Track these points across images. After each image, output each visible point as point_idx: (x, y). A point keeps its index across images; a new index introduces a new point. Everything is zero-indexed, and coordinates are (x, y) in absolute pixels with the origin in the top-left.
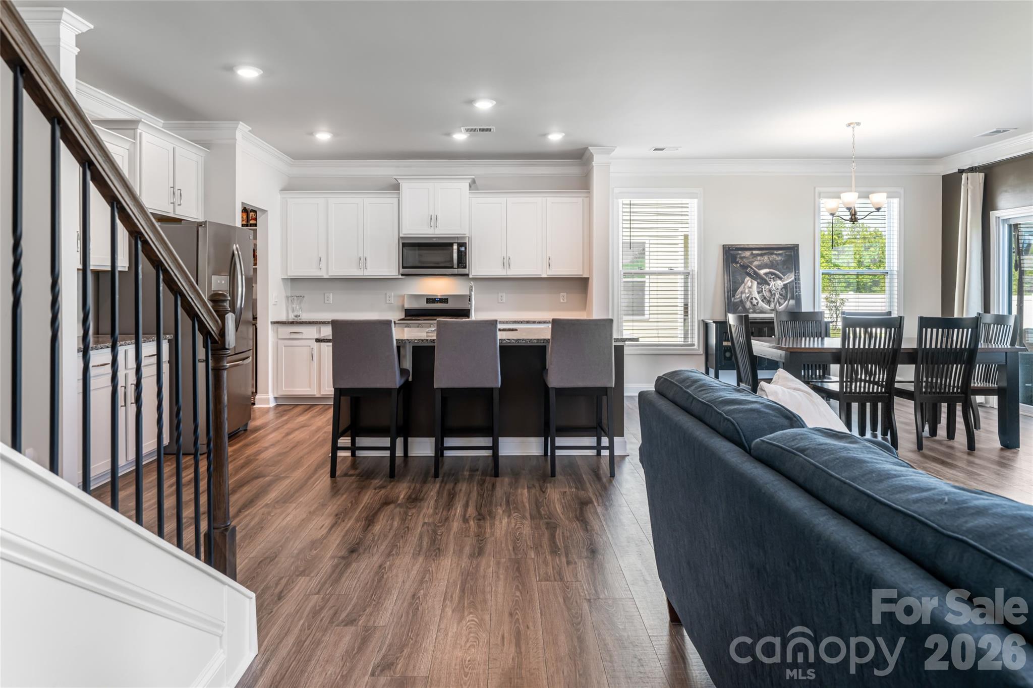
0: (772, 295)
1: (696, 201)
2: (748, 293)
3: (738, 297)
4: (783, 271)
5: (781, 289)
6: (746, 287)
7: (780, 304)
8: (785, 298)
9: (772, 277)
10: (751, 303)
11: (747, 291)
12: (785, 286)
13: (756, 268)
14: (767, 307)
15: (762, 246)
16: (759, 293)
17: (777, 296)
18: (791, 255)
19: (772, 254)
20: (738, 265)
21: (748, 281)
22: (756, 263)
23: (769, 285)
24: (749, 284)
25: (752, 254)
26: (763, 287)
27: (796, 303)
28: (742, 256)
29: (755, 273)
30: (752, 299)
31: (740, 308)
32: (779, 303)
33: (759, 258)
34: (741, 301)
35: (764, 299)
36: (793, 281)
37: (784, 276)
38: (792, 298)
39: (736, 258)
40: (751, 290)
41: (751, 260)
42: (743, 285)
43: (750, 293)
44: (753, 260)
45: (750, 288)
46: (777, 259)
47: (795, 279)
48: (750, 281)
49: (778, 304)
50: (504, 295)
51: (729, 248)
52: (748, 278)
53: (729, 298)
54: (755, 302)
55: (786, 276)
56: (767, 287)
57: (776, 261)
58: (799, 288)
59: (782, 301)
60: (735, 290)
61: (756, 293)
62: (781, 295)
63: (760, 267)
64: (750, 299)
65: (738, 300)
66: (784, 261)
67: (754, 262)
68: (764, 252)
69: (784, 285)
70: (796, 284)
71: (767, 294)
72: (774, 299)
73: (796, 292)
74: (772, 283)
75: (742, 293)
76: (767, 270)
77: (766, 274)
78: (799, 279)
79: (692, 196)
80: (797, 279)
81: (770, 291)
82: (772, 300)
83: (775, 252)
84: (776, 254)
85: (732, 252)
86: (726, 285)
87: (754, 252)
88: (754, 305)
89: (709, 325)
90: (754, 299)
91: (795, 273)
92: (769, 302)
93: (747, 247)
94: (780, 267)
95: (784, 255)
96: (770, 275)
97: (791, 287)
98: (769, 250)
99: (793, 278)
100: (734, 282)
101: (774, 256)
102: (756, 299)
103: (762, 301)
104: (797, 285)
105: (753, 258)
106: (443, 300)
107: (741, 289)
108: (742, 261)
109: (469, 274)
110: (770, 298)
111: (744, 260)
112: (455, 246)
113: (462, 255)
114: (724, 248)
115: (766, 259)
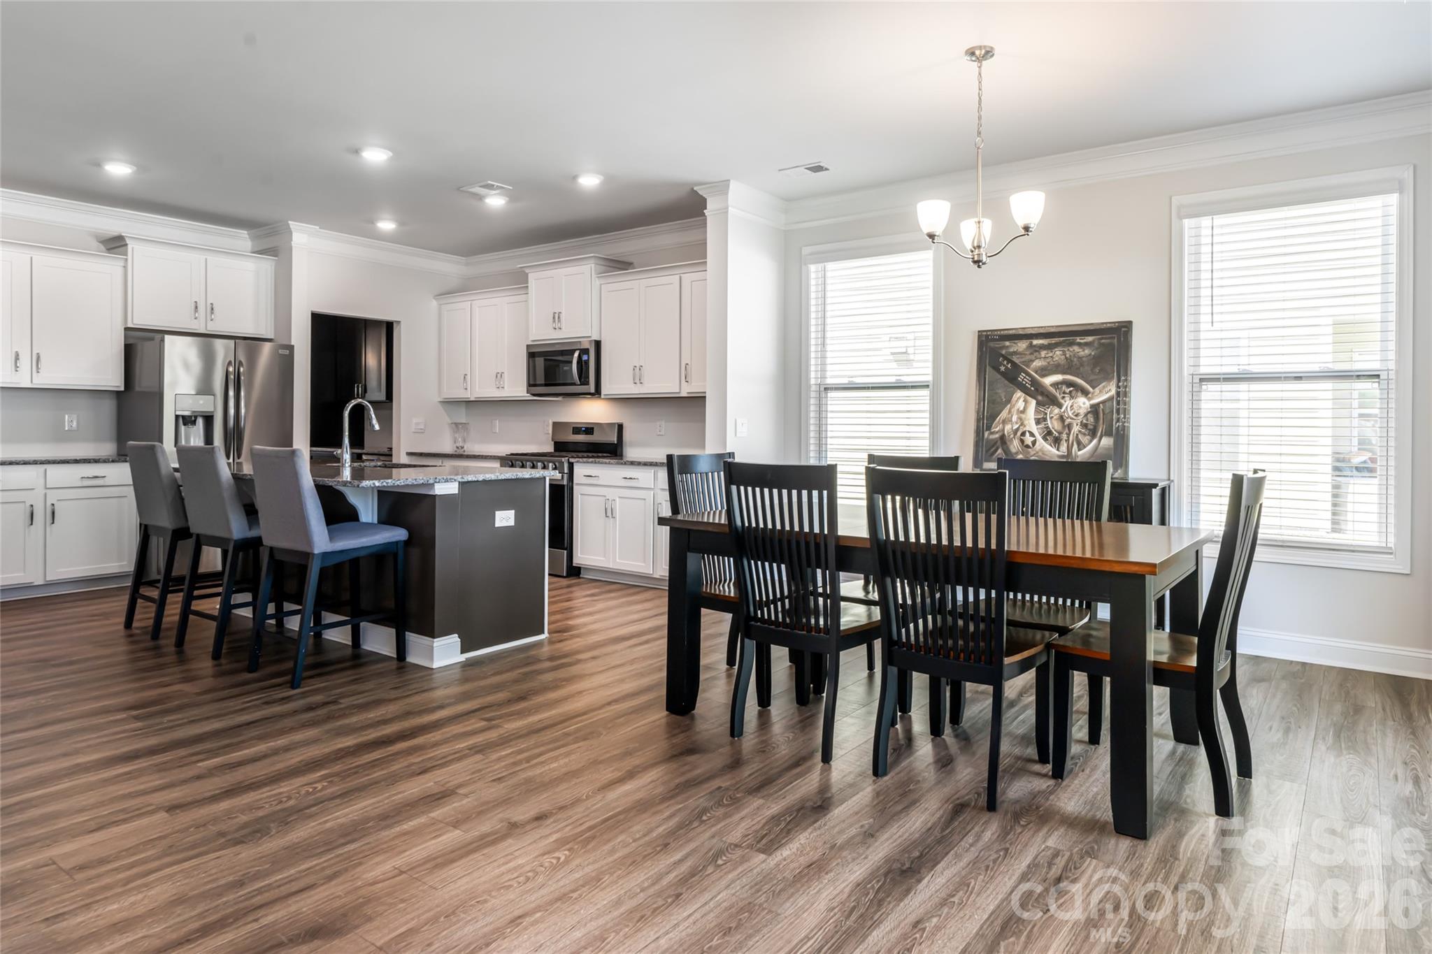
0: (1064, 427)
2: (1017, 423)
3: (997, 429)
4: (1092, 377)
5: (1086, 415)
6: (1014, 410)
7: (1081, 446)
8: (1093, 433)
9: (1067, 391)
10: (1022, 441)
11: (1015, 418)
12: (1095, 410)
13: (1036, 372)
14: (1054, 451)
15: (1053, 330)
16: (1038, 422)
17: (1076, 429)
18: (1111, 345)
19: (1072, 344)
20: (1003, 369)
21: (1019, 398)
22: (1036, 364)
23: (1060, 406)
24: (1021, 405)
25: (1031, 345)
26: (1048, 411)
27: (1115, 443)
28: (1011, 350)
29: (1034, 382)
30: (1023, 434)
31: (1000, 451)
32: (1079, 443)
33: (1043, 353)
34: (1003, 438)
35: (1047, 434)
36: (1111, 399)
37: (1094, 388)
38: (1108, 433)
39: (1000, 355)
40: (1023, 416)
41: (1028, 358)
42: (1009, 406)
43: (1022, 422)
44: (1032, 357)
45: (1022, 412)
46: (1082, 354)
47: (1118, 394)
48: (1022, 399)
49: (1075, 446)
50: (663, 424)
51: (987, 336)
52: (1019, 394)
53: (979, 433)
54: (1028, 440)
55: (1097, 390)
56: (1057, 411)
57: (1080, 358)
58: (1126, 412)
59: (1084, 440)
60: (993, 417)
61: (1033, 423)
62: (1084, 426)
63: (1045, 372)
64: (1019, 434)
65: (997, 436)
66: (1094, 358)
67: (1033, 361)
68: (1054, 341)
69: (1092, 406)
70: (1118, 403)
71: (1054, 425)
72: (1068, 435)
73: (1118, 420)
74: (1067, 403)
75: (1004, 422)
76: (1058, 378)
77: (1056, 385)
78: (1125, 394)
80: (1122, 395)
81: (1062, 419)
82: (1064, 436)
83: (1078, 340)
84: (1080, 344)
85: (992, 344)
86: (977, 407)
87: (1035, 342)
88: (1028, 446)
90: (1027, 434)
91: (1119, 381)
92: (1057, 442)
93: (1021, 332)
94: (1087, 369)
95: (1096, 344)
96: (1064, 387)
97: (1107, 411)
98: (1065, 336)
99: (1113, 392)
100: (992, 402)
101: (1076, 348)
102: (1032, 434)
103: (1045, 438)
104: (1122, 406)
105: (1031, 354)
106: (589, 430)
107: (1004, 414)
108: (1010, 361)
109: (598, 392)
110: (1060, 433)
111: (1015, 359)
112: (576, 354)
113: (583, 366)
114: (979, 337)
115: (1058, 354)
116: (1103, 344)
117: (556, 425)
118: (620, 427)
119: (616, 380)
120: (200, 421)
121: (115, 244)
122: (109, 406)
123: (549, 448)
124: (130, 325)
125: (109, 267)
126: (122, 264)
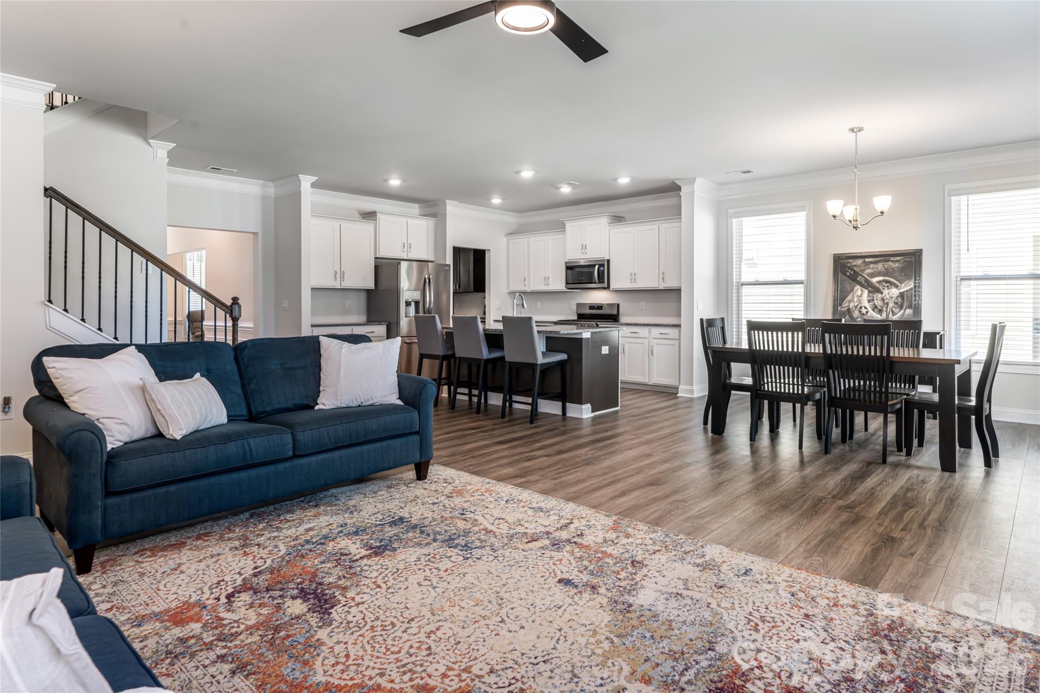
0: (884, 304)
1: (804, 213)
2: (857, 302)
3: (845, 305)
4: (900, 278)
5: (897, 298)
6: (855, 296)
7: (894, 314)
8: (901, 307)
9: (886, 285)
10: (860, 312)
11: (855, 300)
12: (902, 295)
13: (868, 276)
14: (879, 316)
15: (877, 254)
16: (869, 301)
17: (891, 305)
18: (911, 262)
19: (888, 261)
20: (848, 274)
21: (858, 289)
22: (868, 271)
23: (882, 293)
24: (859, 293)
25: (864, 262)
26: (875, 296)
27: (914, 313)
28: (853, 264)
29: (866, 281)
30: (861, 308)
31: (847, 317)
32: (893, 312)
33: (872, 266)
34: (849, 310)
35: (875, 308)
36: (911, 289)
37: (901, 284)
38: (910, 307)
39: (846, 266)
40: (860, 298)
41: (863, 268)
42: (852, 293)
43: (860, 301)
44: (865, 268)
45: (860, 296)
46: (894, 266)
47: (915, 287)
48: (860, 290)
49: (891, 314)
50: (644, 304)
51: (839, 257)
52: (858, 287)
53: (835, 307)
54: (864, 311)
55: (903, 285)
56: (880, 295)
57: (893, 268)
58: (920, 296)
59: (896, 310)
60: (843, 299)
61: (866, 302)
62: (896, 303)
63: (873, 275)
64: (858, 308)
65: (846, 309)
66: (901, 268)
67: (866, 270)
68: (878, 259)
69: (900, 293)
70: (915, 291)
71: (879, 303)
72: (887, 308)
73: (915, 300)
74: (886, 291)
75: (850, 302)
76: (881, 278)
77: (879, 282)
78: (919, 287)
79: (800, 209)
80: (917, 287)
81: (883, 300)
82: (884, 309)
83: (892, 259)
84: (892, 261)
85: (842, 261)
86: (833, 294)
87: (867, 260)
88: (863, 314)
90: (863, 308)
91: (915, 280)
92: (880, 311)
93: (859, 255)
94: (897, 274)
95: (902, 261)
96: (884, 283)
97: (909, 295)
98: (885, 257)
99: (912, 286)
100: (842, 291)
101: (891, 263)
102: (866, 308)
103: (873, 310)
104: (917, 293)
105: (865, 266)
106: (600, 307)
107: (849, 297)
108: (852, 270)
109: (608, 287)
110: (882, 307)
111: (855, 269)
112: (597, 267)
113: (601, 274)
114: (834, 257)
115: (880, 266)
116: (905, 261)
117: (579, 305)
118: (618, 305)
119: (619, 280)
120: (413, 304)
121: (369, 216)
122: (363, 297)
123: (576, 318)
124: (378, 256)
125: (367, 227)
126: (373, 225)
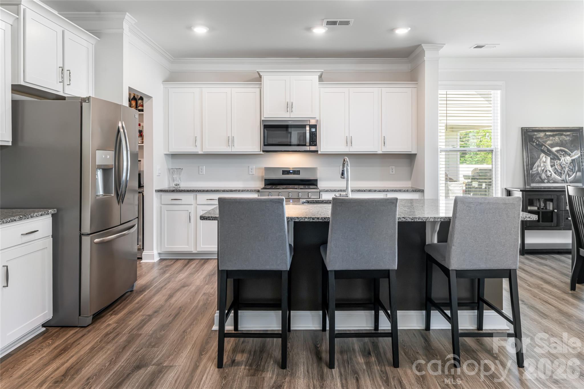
0: (562, 168)
1: (499, 92)
2: (543, 167)
3: (535, 170)
4: (571, 149)
5: (570, 164)
6: (542, 161)
8: (574, 171)
9: (562, 154)
10: (546, 174)
11: (542, 165)
13: (549, 146)
14: (559, 178)
15: (554, 129)
16: (552, 166)
17: (567, 169)
18: (576, 136)
19: (562, 135)
20: (535, 144)
21: (543, 156)
22: (549, 142)
23: (560, 160)
24: (544, 159)
25: (545, 135)
26: (555, 162)
27: (582, 174)
28: (538, 136)
29: (548, 150)
30: (546, 171)
31: (537, 178)
32: (569, 175)
33: (551, 138)
34: (538, 173)
35: (556, 171)
36: (579, 157)
37: (572, 153)
38: (579, 170)
39: (532, 138)
40: (545, 164)
41: (545, 140)
42: (539, 160)
43: (545, 166)
44: (547, 140)
45: (545, 162)
46: (566, 139)
47: (581, 155)
48: (544, 157)
49: (567, 176)
51: (527, 130)
52: (542, 155)
53: (528, 171)
54: (549, 174)
56: (559, 162)
57: (565, 141)
59: (571, 173)
60: (533, 164)
61: (550, 167)
62: (570, 168)
63: (552, 146)
64: (544, 171)
65: (535, 172)
66: (571, 141)
67: (547, 141)
68: (555, 133)
69: (572, 160)
70: (582, 159)
71: (558, 168)
74: (562, 159)
75: (538, 166)
76: (558, 148)
77: (557, 151)
79: (495, 88)
80: (583, 156)
81: (561, 165)
82: (563, 172)
83: (564, 133)
84: (565, 135)
85: (529, 133)
86: (525, 160)
87: (547, 133)
88: (548, 177)
89: (511, 192)
90: (548, 171)
91: (580, 150)
92: (560, 174)
93: (541, 129)
94: (569, 145)
95: (571, 135)
96: (561, 152)
97: (577, 162)
98: (559, 132)
99: (579, 155)
100: (532, 158)
101: (564, 137)
102: (550, 171)
103: (555, 173)
105: (546, 138)
106: (296, 172)
107: (537, 163)
108: (538, 141)
109: (318, 151)
110: (561, 171)
111: (539, 140)
113: (312, 136)
114: (522, 130)
115: (557, 139)
116: (574, 136)
